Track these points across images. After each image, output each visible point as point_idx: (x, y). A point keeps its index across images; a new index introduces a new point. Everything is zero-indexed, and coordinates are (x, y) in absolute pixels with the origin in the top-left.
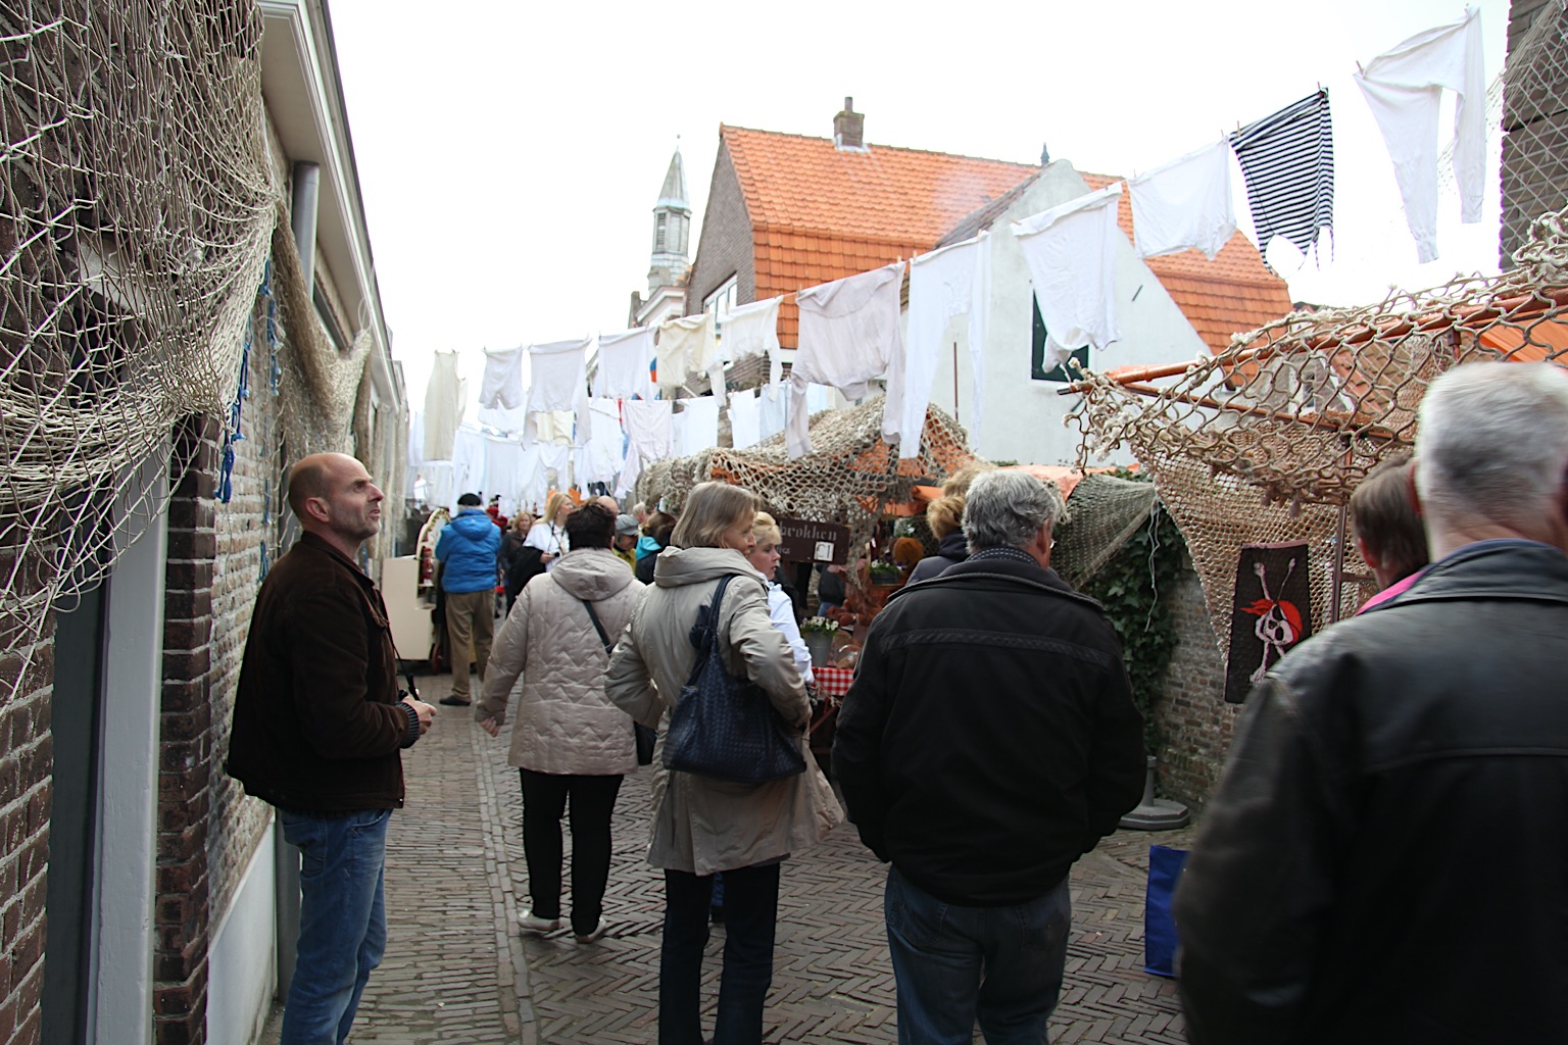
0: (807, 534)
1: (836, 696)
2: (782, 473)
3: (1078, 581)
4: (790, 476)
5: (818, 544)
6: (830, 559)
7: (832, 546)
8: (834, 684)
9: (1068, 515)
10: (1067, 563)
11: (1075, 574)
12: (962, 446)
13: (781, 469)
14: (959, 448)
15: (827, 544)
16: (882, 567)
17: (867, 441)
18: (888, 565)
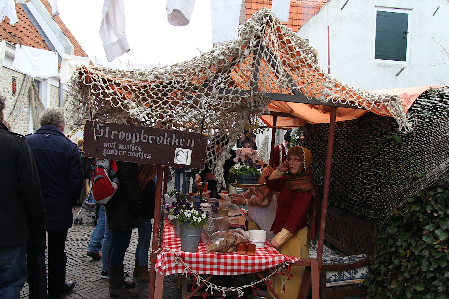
0: (166, 141)
1: (204, 276)
2: (145, 86)
3: (419, 184)
4: (153, 89)
5: (177, 150)
6: (189, 163)
7: (190, 152)
8: (201, 266)
9: (409, 125)
10: (408, 167)
11: (415, 179)
12: (313, 64)
13: (144, 84)
14: (310, 66)
15: (185, 150)
16: (244, 169)
17: (221, 57)
18: (248, 167)
